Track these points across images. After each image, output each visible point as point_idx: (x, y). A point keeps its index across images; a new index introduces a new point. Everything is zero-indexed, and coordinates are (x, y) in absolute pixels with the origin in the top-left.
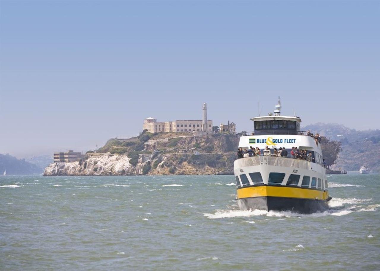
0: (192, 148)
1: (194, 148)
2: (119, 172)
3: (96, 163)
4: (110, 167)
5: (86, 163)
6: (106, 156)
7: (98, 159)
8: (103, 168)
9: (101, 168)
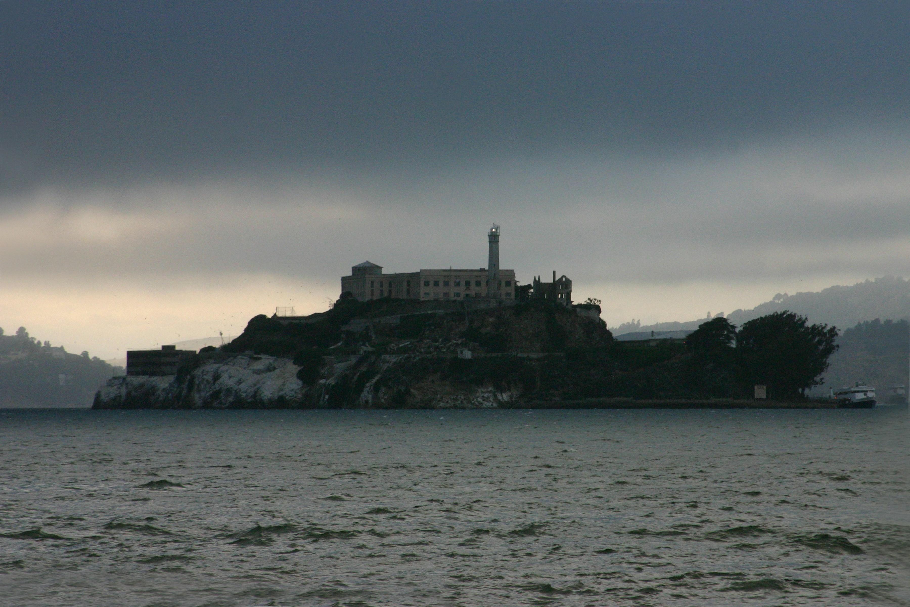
0: (455, 342)
1: (459, 342)
2: (270, 401)
3: (216, 377)
4: (252, 390)
5: (193, 378)
6: (243, 361)
7: (224, 368)
8: (236, 391)
9: (229, 391)
